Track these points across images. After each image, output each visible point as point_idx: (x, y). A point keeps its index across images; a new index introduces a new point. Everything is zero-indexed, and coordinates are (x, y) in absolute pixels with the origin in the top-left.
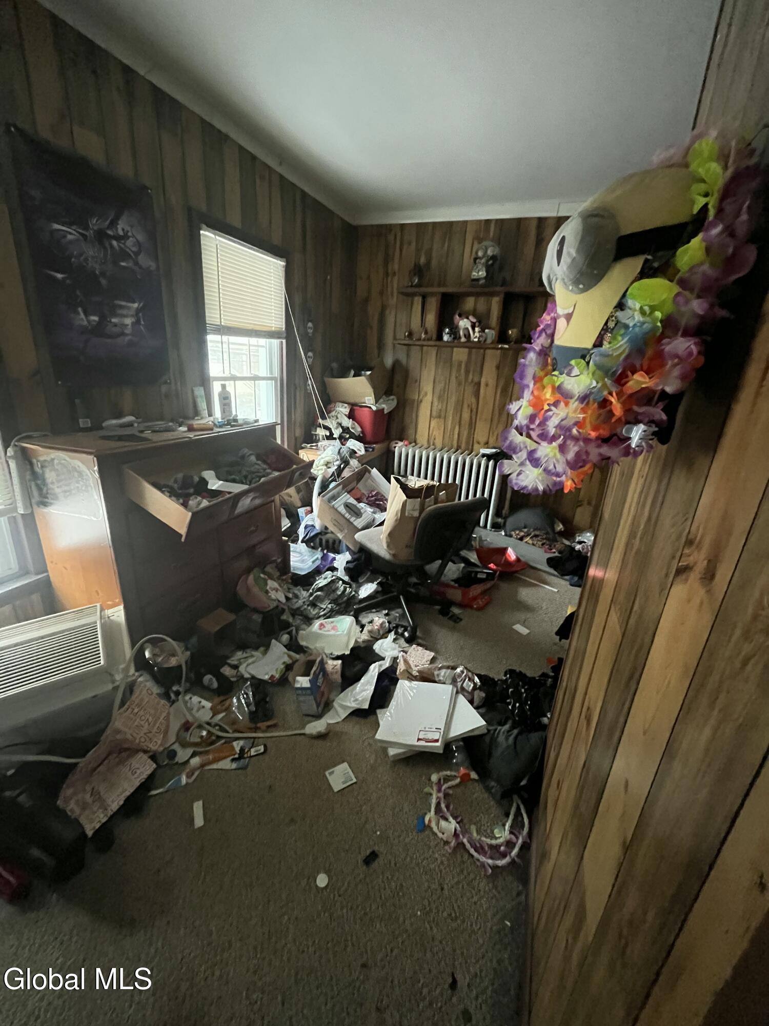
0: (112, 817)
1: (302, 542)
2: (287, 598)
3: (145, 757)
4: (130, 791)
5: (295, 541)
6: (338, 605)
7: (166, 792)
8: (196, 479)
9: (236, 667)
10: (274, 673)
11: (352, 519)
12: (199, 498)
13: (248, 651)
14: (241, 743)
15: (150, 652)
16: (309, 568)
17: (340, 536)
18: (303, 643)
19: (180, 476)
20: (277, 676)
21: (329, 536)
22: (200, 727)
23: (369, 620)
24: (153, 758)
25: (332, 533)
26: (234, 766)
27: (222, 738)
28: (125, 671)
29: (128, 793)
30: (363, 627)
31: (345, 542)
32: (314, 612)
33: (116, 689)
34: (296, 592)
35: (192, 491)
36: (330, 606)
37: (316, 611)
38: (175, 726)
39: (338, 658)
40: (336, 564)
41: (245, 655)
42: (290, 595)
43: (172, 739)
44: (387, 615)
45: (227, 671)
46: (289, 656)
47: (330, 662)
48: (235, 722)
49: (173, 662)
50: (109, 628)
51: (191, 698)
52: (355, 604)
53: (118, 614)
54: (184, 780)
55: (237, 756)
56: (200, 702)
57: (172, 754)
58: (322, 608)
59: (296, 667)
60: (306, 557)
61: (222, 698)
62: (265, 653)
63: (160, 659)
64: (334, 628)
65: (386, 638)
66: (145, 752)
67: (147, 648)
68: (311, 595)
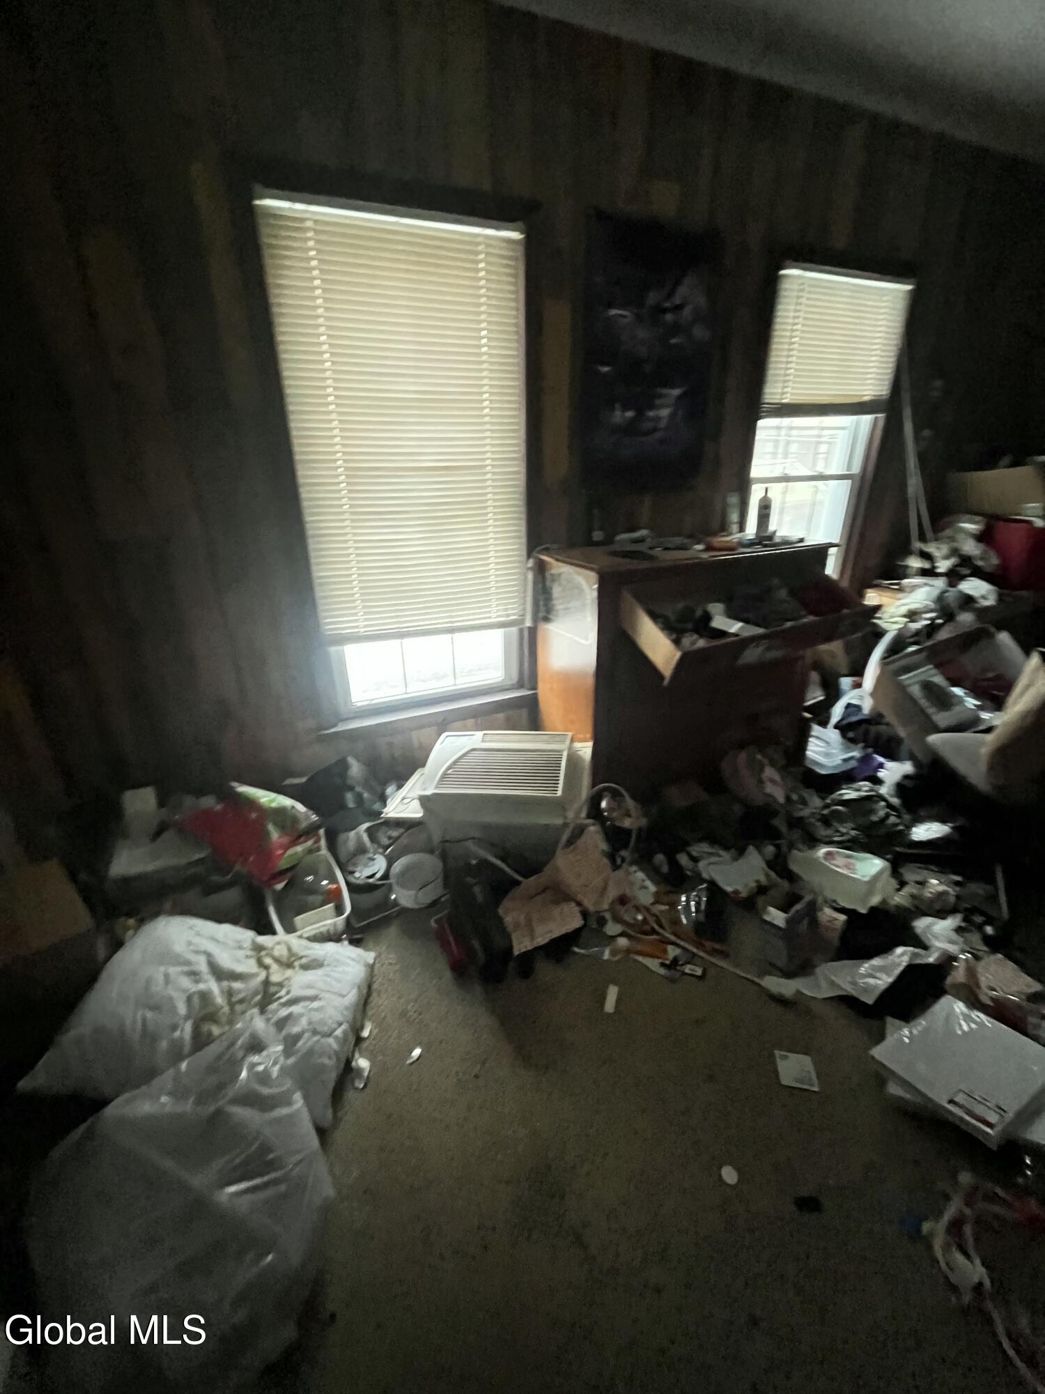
0: (536, 949)
1: (836, 727)
2: (788, 799)
3: (576, 910)
4: (556, 934)
5: (824, 724)
6: (868, 836)
7: (587, 956)
8: (699, 613)
9: (695, 860)
10: (740, 888)
11: (931, 711)
12: (695, 636)
13: (716, 846)
14: (678, 951)
15: (608, 803)
16: (835, 767)
17: (902, 732)
18: (794, 867)
19: (680, 606)
20: (744, 894)
21: (882, 728)
22: (638, 909)
23: (919, 878)
24: (585, 914)
25: (888, 724)
26: (662, 971)
27: (658, 934)
28: (577, 812)
29: (554, 936)
30: (902, 884)
31: (908, 744)
32: (823, 832)
33: (566, 825)
34: (805, 795)
35: (690, 626)
36: (853, 833)
37: (829, 832)
38: (612, 894)
39: (842, 910)
40: (881, 774)
41: (711, 850)
42: (795, 797)
43: (606, 906)
44: (957, 883)
45: (683, 859)
46: (767, 875)
47: (828, 913)
48: (677, 922)
49: (627, 823)
50: (573, 760)
51: (635, 872)
52: (900, 845)
53: (585, 750)
54: (606, 956)
55: (667, 962)
56: (643, 881)
57: (602, 922)
58: (838, 831)
59: (773, 892)
60: (834, 751)
61: (668, 888)
62: (735, 859)
63: (615, 814)
64: (847, 867)
65: (943, 918)
66: (579, 904)
67: (606, 797)
68: (827, 806)
